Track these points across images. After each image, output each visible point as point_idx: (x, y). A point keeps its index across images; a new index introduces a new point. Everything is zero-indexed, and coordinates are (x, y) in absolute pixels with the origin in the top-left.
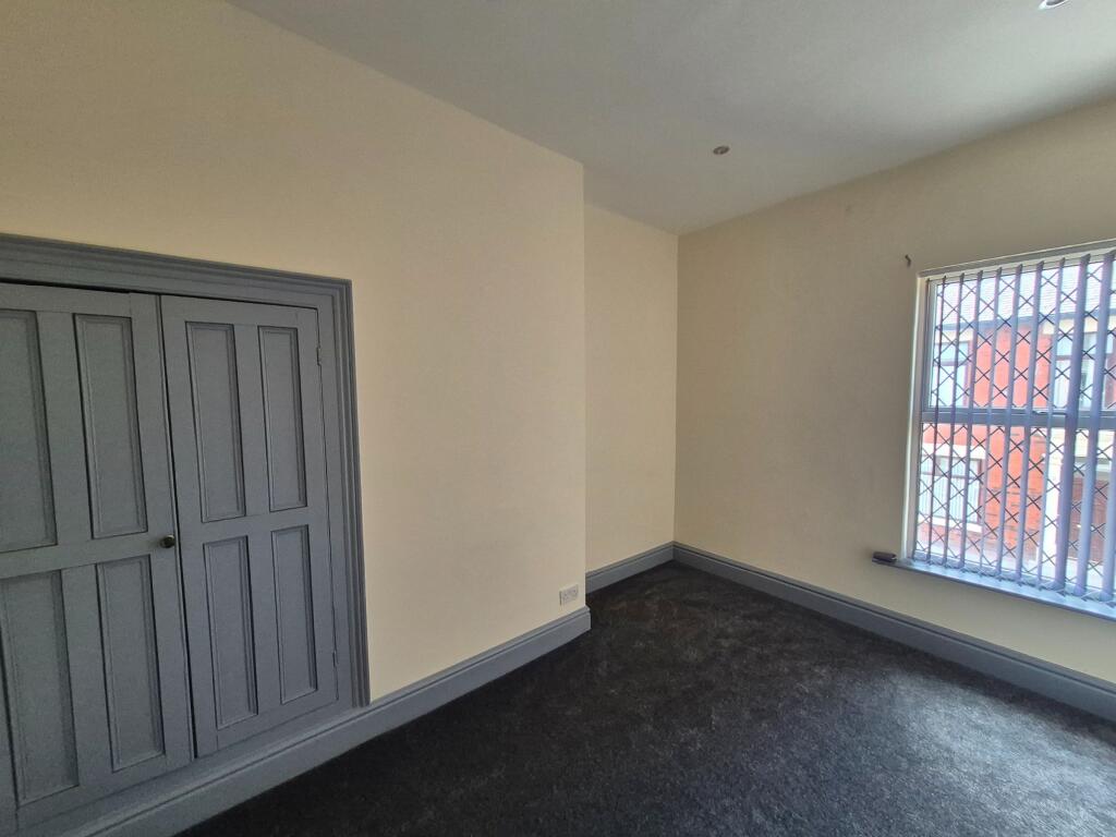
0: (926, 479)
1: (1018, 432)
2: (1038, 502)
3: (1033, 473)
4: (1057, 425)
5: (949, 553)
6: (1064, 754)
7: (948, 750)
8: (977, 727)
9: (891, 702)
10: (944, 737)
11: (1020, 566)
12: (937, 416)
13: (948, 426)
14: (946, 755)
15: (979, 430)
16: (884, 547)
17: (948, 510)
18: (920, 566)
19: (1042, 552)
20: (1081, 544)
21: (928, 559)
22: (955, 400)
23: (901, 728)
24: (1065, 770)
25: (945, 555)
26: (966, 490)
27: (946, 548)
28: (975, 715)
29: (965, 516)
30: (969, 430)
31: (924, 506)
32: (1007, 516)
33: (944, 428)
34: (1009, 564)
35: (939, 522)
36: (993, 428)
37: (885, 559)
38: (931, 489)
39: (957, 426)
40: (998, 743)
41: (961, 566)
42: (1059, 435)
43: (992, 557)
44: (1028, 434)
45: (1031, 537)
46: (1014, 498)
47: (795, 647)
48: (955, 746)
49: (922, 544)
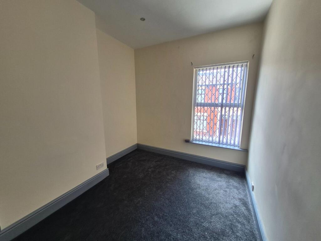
0: (196, 121)
1: (213, 108)
2: (216, 124)
3: (215, 117)
4: (219, 107)
5: (200, 138)
6: (219, 179)
7: (199, 185)
8: (204, 177)
9: (188, 176)
10: (198, 182)
11: (213, 139)
12: (198, 105)
13: (200, 107)
14: (198, 186)
15: (206, 108)
16: (187, 138)
17: (200, 128)
18: (194, 142)
19: (216, 135)
20: (223, 133)
21: (196, 140)
22: (201, 101)
23: (190, 182)
24: (219, 182)
25: (199, 139)
26: (203, 122)
27: (199, 137)
28: (204, 175)
29: (203, 129)
30: (204, 108)
31: (195, 127)
32: (211, 128)
33: (199, 108)
34: (211, 139)
35: (198, 130)
36: (208, 107)
37: (187, 141)
38: (197, 123)
39: (202, 107)
40: (208, 180)
41: (202, 141)
42: (220, 108)
43: (208, 138)
44: (214, 109)
45: (214, 132)
46: (212, 124)
47: (167, 167)
48: (200, 183)
49: (195, 136)
